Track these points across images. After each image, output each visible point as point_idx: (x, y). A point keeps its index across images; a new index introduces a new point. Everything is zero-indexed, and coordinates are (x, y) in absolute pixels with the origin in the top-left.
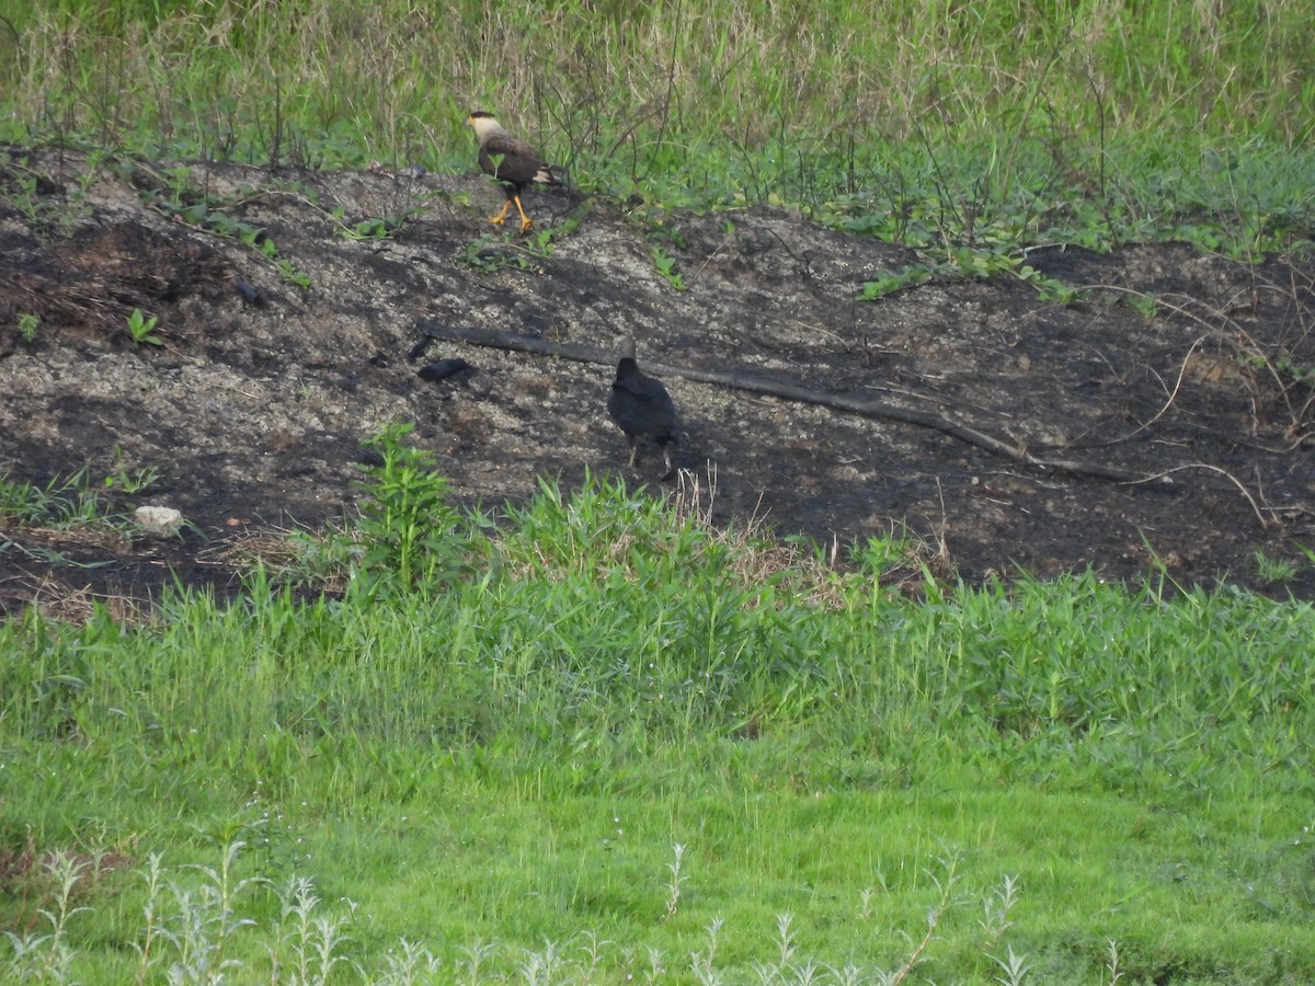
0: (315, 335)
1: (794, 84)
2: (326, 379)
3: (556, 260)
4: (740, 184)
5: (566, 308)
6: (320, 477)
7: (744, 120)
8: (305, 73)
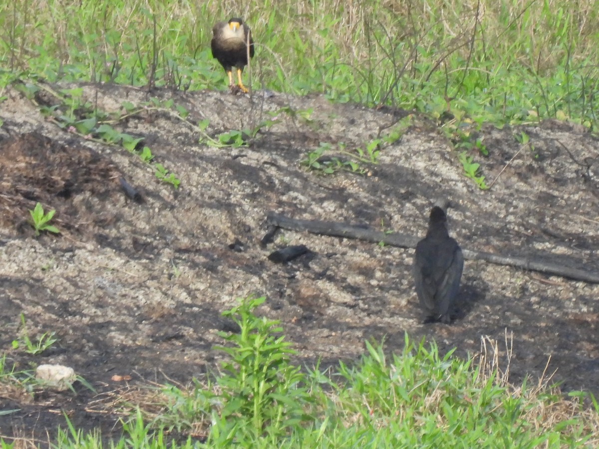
0: (184, 225)
1: (577, 21)
2: (193, 261)
3: (382, 165)
4: (533, 103)
5: (390, 203)
6: (188, 341)
7: (537, 51)
8: (177, 11)
